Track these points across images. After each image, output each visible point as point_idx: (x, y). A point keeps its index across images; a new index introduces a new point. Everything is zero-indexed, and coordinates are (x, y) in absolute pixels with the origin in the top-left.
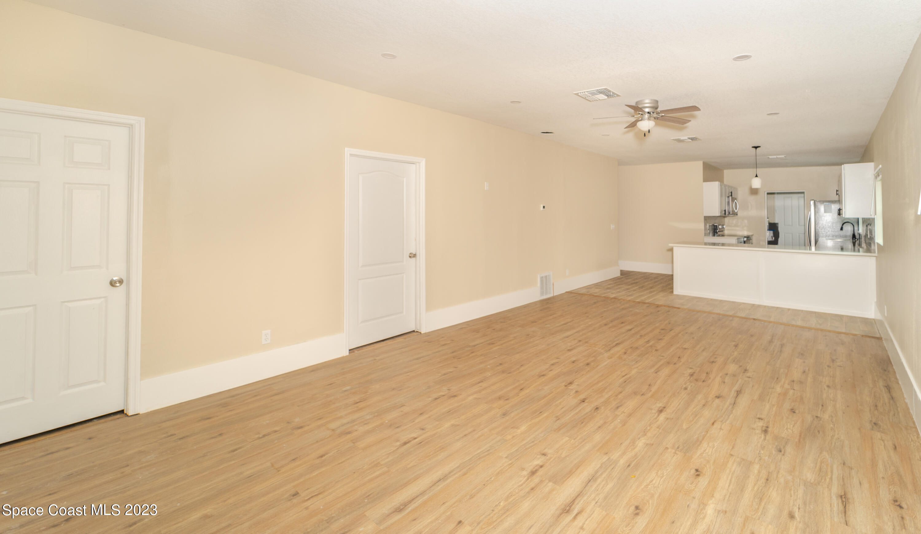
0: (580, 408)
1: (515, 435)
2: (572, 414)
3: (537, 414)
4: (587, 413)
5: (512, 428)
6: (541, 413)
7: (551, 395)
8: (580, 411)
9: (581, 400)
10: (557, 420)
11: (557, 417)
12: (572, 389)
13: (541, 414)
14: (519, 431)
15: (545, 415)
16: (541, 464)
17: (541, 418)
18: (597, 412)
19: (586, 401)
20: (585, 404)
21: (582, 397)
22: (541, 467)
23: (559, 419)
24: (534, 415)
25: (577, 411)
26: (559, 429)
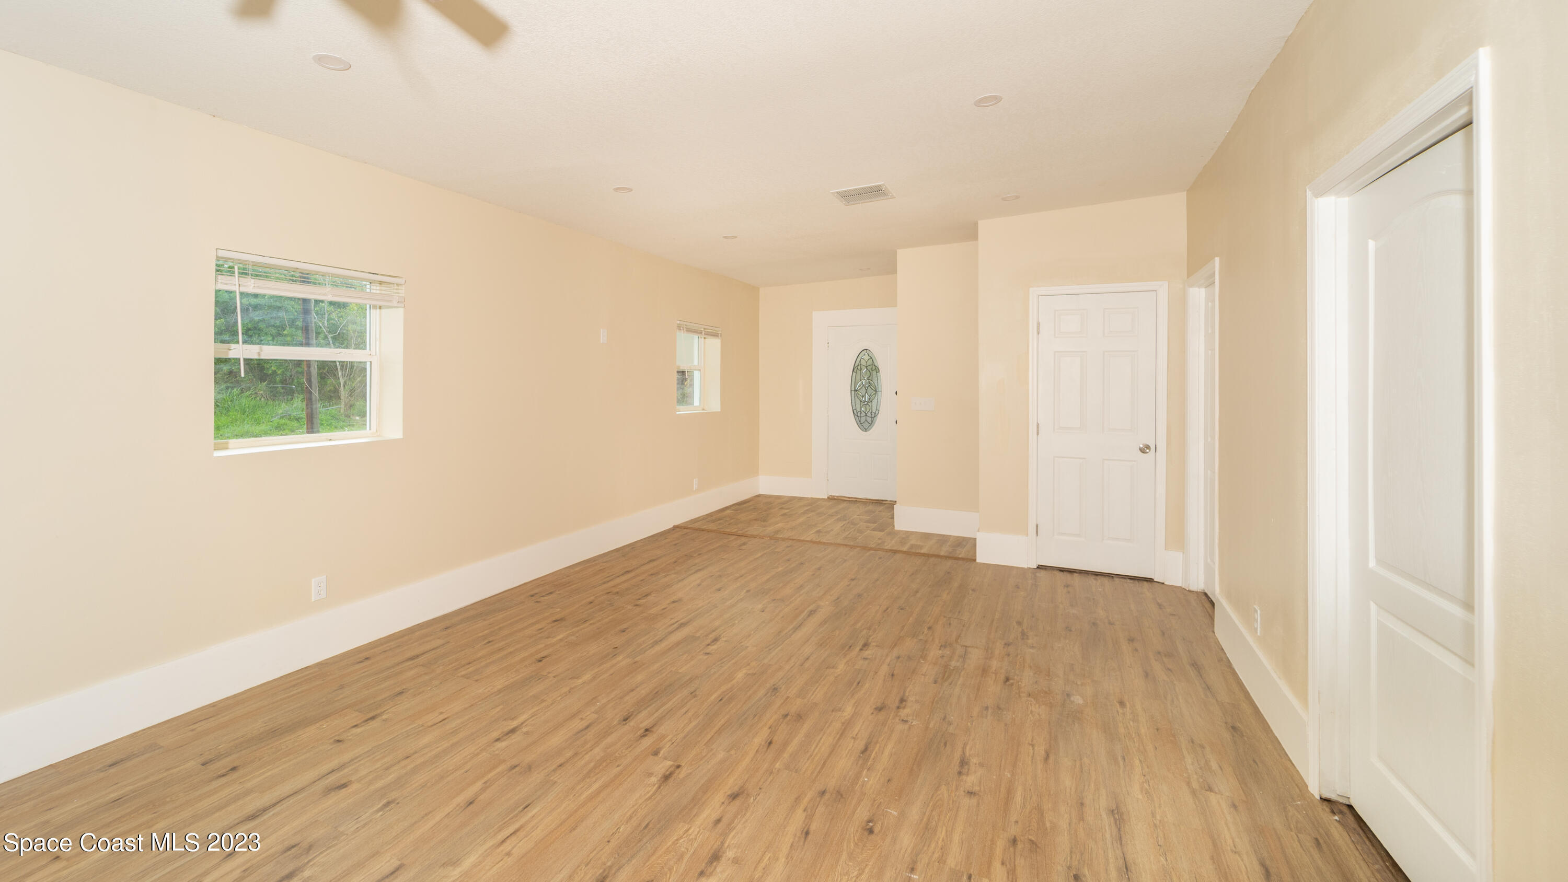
0: (656, 715)
1: (748, 667)
2: (671, 703)
3: (727, 697)
4: (646, 708)
5: (755, 674)
6: (721, 700)
7: (709, 737)
8: (657, 711)
9: (651, 731)
10: (694, 691)
11: (695, 696)
12: (665, 758)
13: (720, 698)
14: (744, 672)
15: (713, 697)
16: (709, 647)
17: (719, 692)
18: (629, 713)
19: (642, 731)
20: (646, 724)
21: (647, 742)
22: (708, 645)
23: (692, 693)
24: (730, 694)
25: (660, 711)
26: (691, 680)
